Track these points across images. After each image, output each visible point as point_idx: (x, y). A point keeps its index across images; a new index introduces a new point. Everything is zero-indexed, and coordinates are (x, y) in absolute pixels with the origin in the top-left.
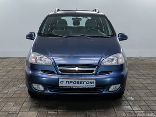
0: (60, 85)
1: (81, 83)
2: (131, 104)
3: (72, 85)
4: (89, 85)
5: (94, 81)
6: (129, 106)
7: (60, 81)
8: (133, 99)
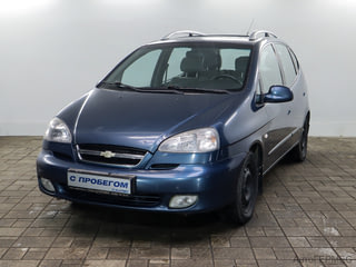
0: (70, 183)
1: (105, 183)
2: (334, 244)
3: (89, 185)
4: (119, 188)
5: (129, 182)
6: (331, 250)
7: (70, 175)
8: (337, 234)
